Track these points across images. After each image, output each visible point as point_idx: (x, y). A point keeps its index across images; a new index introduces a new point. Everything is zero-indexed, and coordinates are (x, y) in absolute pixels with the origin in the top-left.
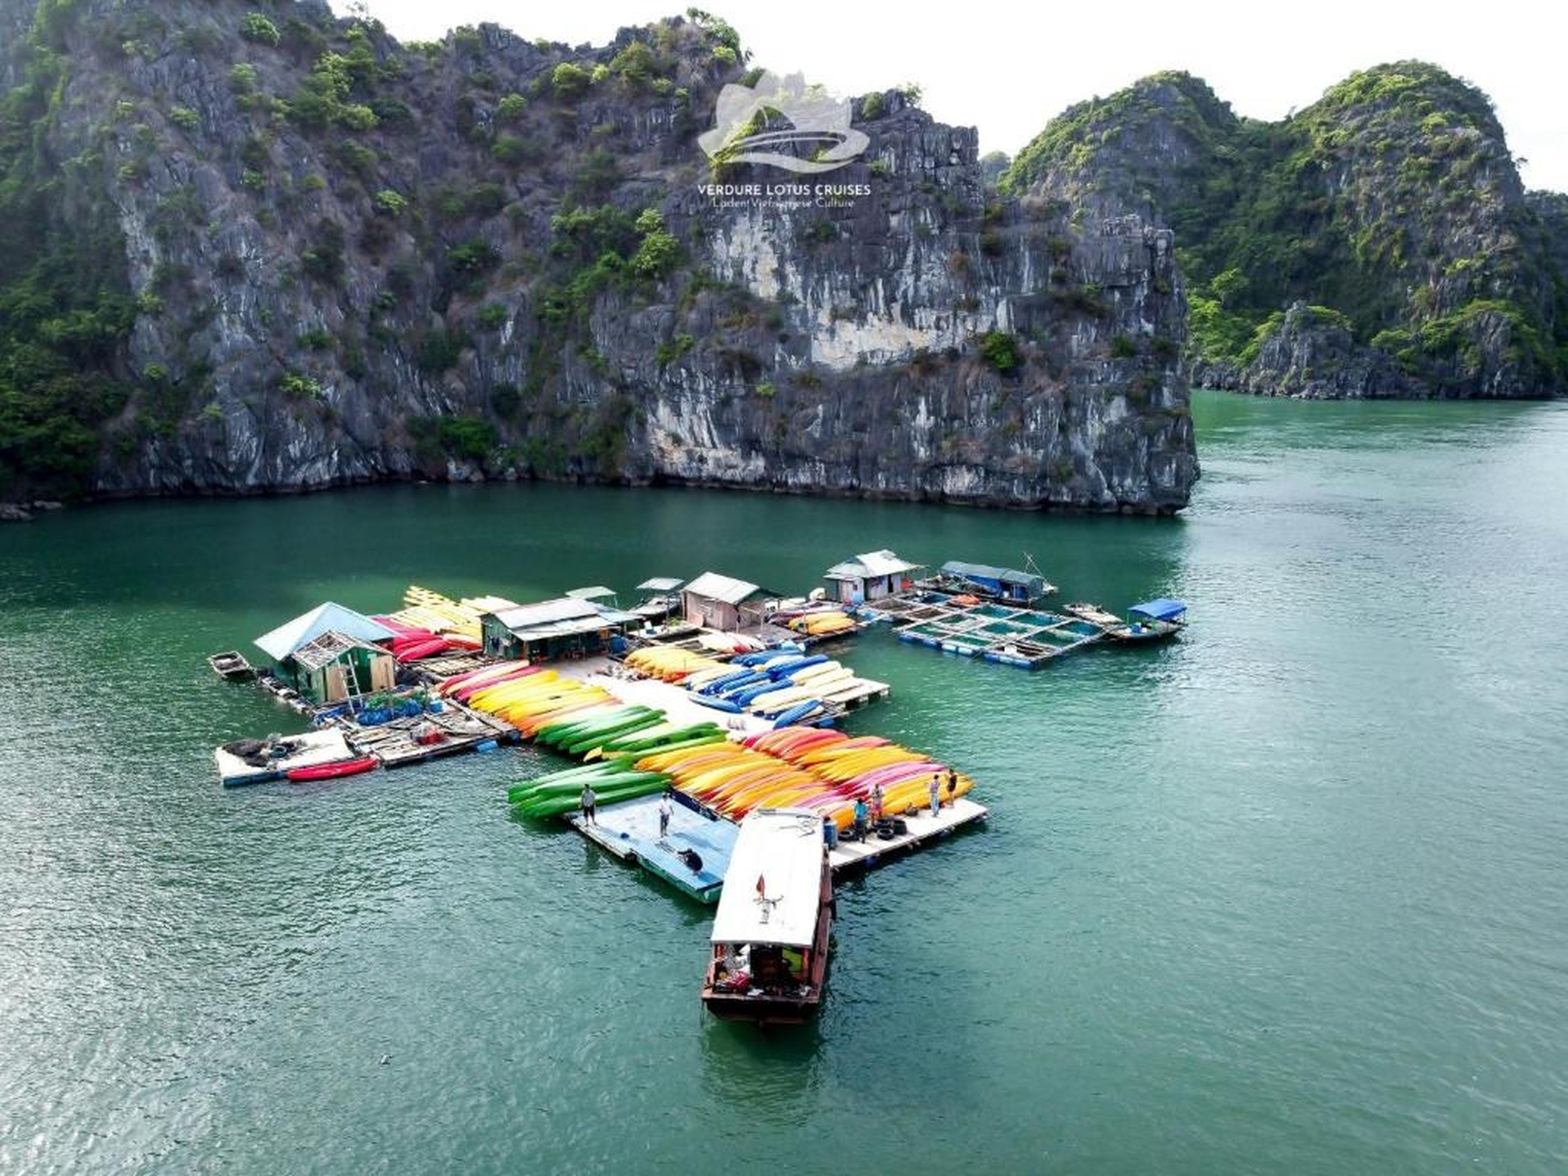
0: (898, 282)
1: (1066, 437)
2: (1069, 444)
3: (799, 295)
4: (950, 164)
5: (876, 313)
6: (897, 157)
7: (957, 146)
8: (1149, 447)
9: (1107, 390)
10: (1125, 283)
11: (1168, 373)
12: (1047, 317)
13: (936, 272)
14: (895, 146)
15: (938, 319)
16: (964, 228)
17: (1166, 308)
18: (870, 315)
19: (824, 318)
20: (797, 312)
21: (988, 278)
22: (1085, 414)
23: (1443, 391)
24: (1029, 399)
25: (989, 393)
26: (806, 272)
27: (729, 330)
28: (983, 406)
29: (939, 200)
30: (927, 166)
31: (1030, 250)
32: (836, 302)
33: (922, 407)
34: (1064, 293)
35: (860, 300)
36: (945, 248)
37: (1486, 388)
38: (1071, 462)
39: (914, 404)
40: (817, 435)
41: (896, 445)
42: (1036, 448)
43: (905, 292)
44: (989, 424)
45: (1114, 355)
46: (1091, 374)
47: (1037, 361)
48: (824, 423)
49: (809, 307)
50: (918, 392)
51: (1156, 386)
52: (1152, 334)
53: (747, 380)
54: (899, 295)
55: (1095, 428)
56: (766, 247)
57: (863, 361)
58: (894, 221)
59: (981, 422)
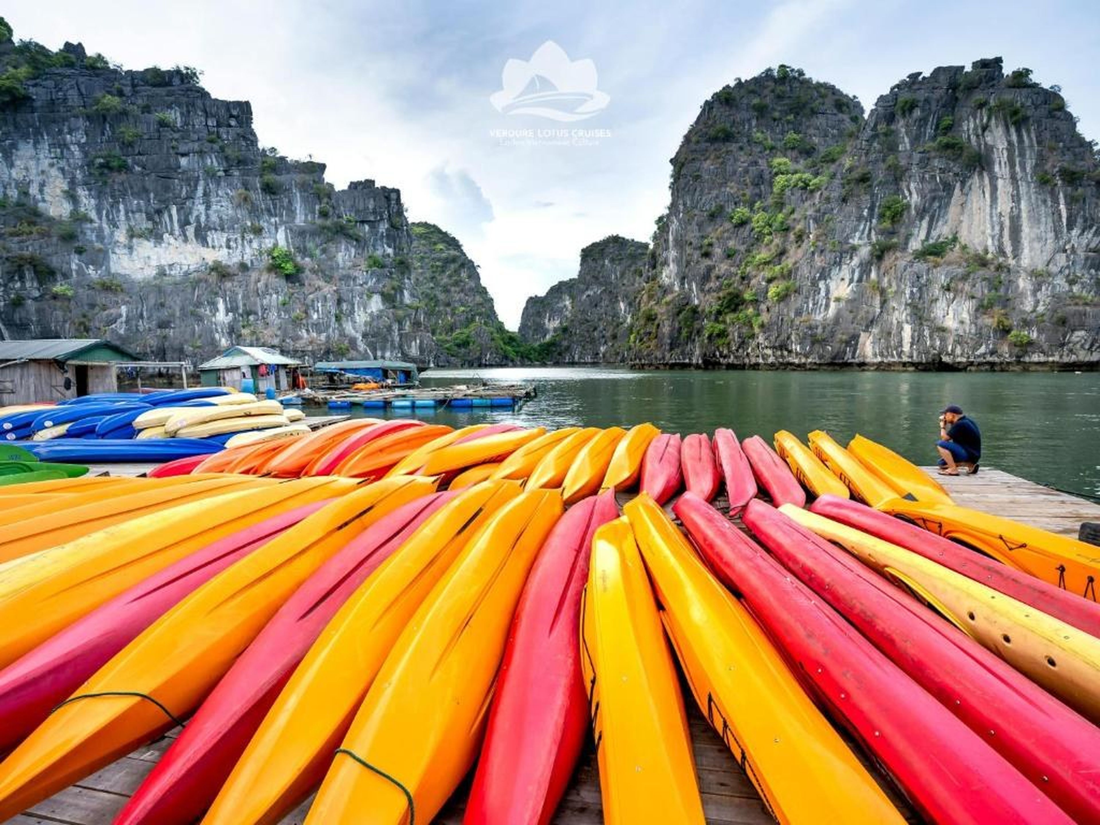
0: (191, 209)
1: (340, 325)
2: (344, 330)
3: (93, 215)
4: (230, 126)
5: (171, 234)
6: (182, 114)
7: (235, 113)
8: (399, 330)
9: (368, 290)
10: (372, 218)
11: (406, 281)
12: (318, 240)
13: (223, 204)
14: (180, 106)
15: (228, 240)
16: (245, 173)
17: (400, 238)
18: (166, 236)
19: (121, 236)
20: (93, 230)
21: (269, 211)
22: (353, 308)
23: (466, 363)
24: (311, 296)
25: (277, 293)
26: (99, 196)
27: (16, 239)
28: (274, 303)
29: (222, 149)
30: (210, 123)
31: (301, 192)
32: (133, 223)
33: (221, 306)
34: (328, 223)
35: (155, 223)
36: (230, 185)
37: (484, 361)
38: (346, 342)
39: (213, 304)
40: (122, 332)
41: (200, 337)
42: (319, 332)
43: (198, 218)
44: (279, 316)
45: (370, 266)
46: (355, 279)
47: (313, 271)
48: (127, 322)
49: (105, 225)
50: (216, 294)
51: (400, 290)
52: (392, 255)
53: (41, 284)
54: (192, 219)
55: (361, 317)
56: (54, 172)
57: (162, 273)
58: (184, 161)
59: (273, 316)
